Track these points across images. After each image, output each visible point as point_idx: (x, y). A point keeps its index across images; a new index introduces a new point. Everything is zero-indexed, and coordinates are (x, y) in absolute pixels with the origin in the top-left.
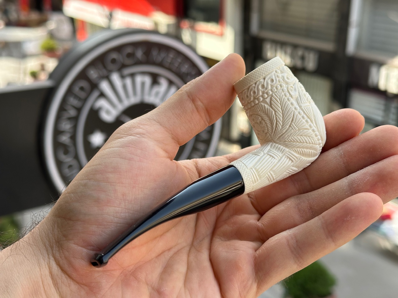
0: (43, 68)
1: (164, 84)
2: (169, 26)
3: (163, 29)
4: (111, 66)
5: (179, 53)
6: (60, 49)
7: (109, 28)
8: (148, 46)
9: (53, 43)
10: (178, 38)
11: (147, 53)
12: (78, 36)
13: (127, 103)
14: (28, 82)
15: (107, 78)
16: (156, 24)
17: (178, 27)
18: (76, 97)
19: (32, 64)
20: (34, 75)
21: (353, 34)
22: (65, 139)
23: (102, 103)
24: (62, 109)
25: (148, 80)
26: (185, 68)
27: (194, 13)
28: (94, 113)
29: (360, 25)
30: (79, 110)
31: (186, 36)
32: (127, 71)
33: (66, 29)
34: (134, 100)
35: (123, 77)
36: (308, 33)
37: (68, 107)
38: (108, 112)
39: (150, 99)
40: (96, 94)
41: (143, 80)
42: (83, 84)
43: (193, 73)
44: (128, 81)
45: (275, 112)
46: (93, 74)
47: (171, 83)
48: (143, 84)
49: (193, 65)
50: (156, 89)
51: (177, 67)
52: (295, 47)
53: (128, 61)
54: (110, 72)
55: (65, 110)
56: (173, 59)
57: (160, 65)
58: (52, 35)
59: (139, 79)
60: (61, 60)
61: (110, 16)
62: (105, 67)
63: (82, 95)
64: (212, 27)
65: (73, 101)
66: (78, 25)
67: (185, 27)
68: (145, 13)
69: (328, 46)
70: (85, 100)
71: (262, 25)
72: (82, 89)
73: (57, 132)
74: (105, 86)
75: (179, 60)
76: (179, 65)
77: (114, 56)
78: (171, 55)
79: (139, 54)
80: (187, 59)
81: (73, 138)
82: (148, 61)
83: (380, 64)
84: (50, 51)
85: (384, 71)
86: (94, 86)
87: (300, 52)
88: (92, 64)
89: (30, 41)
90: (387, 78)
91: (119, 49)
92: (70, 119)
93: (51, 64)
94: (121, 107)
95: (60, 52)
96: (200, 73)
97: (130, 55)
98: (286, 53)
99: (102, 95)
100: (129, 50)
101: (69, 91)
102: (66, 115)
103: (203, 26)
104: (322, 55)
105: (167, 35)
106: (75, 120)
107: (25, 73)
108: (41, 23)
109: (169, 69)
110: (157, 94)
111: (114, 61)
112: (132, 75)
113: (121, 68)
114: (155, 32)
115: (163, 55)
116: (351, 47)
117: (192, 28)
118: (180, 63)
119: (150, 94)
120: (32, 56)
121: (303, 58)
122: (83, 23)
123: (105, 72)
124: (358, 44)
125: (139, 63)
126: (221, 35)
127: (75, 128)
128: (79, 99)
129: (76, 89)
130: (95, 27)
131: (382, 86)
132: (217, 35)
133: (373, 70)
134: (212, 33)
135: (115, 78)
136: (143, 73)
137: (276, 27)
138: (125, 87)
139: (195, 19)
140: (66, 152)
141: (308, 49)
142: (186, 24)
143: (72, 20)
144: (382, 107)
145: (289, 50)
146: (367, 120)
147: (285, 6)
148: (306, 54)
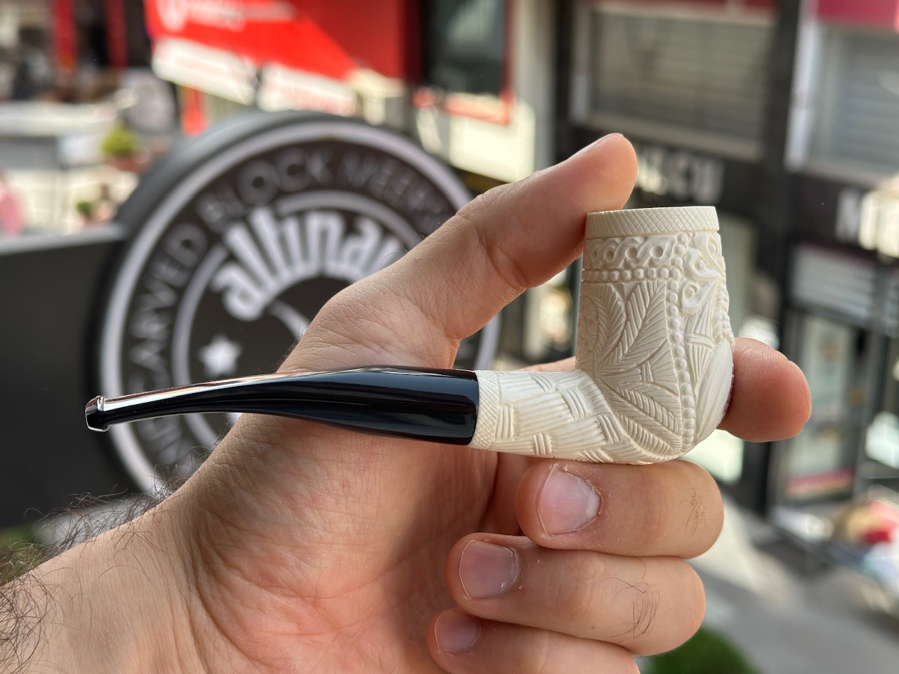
0: (105, 193)
1: (370, 233)
2: (388, 102)
3: (375, 112)
4: (252, 194)
5: (404, 166)
6: (145, 151)
7: (253, 107)
8: (336, 151)
9: (129, 139)
10: (409, 133)
11: (334, 166)
12: (186, 124)
13: (288, 276)
14: (71, 228)
15: (244, 220)
16: (360, 99)
17: (409, 106)
18: (174, 262)
19: (82, 186)
20: (86, 210)
21: (801, 122)
22: (147, 356)
23: (232, 276)
24: (142, 288)
25: (334, 225)
26: (418, 199)
27: (445, 73)
28: (214, 300)
29: (817, 102)
30: (180, 291)
31: (427, 126)
32: (288, 206)
33: (159, 107)
34: (303, 270)
35: (278, 218)
36: (700, 118)
37: (156, 286)
38: (245, 296)
39: (338, 267)
40: (218, 255)
41: (325, 225)
42: (190, 232)
43: (437, 209)
44: (291, 228)
45: (628, 319)
46: (212, 211)
47: (386, 232)
48: (324, 235)
49: (437, 192)
50: (352, 245)
51: (401, 198)
52: (671, 150)
53: (291, 183)
54: (251, 206)
55: (148, 292)
56: (391, 178)
57: (364, 191)
58: (127, 121)
59: (315, 223)
60: (144, 177)
61: (256, 79)
62: (239, 195)
63: (188, 257)
64: (484, 104)
65: (167, 272)
66: (185, 99)
67: (424, 105)
68: (335, 73)
69: (746, 149)
70: (193, 270)
71: (596, 101)
72: (187, 244)
73: (130, 341)
74: (238, 238)
75: (405, 181)
76: (405, 193)
77: (261, 171)
78: (387, 171)
79: (317, 167)
80: (422, 178)
81: (166, 353)
82: (336, 183)
83: (863, 190)
84: (121, 157)
85: (870, 205)
86: (215, 238)
87: (682, 163)
88: (211, 189)
89: (78, 133)
90: (879, 220)
91: (270, 156)
92: (159, 311)
93: (124, 185)
94: (274, 286)
95: (144, 159)
96: (451, 210)
97: (296, 170)
98: (650, 163)
99: (232, 258)
100: (293, 159)
101: (159, 250)
102: (150, 303)
103: (465, 102)
104: (731, 170)
105: (384, 127)
106: (170, 314)
107: (64, 207)
108: (103, 94)
109: (384, 202)
110: (355, 256)
111: (259, 183)
112: (301, 215)
113: (275, 198)
114: (358, 120)
115: (369, 169)
116: (797, 152)
117: (442, 107)
118: (408, 188)
119: (339, 257)
120: (82, 166)
121: (688, 175)
122: (197, 94)
123: (237, 207)
124: (814, 145)
125: (314, 187)
126: (506, 122)
127: (171, 329)
128: (181, 267)
129: (175, 245)
130: (224, 105)
131: (867, 238)
132: (497, 123)
133: (847, 204)
134: (485, 119)
135: (262, 220)
136: (325, 210)
137: (627, 106)
138: (283, 241)
139: (447, 88)
140: (150, 386)
141: (700, 154)
142: (427, 97)
143: (173, 89)
144: (868, 287)
145: (657, 158)
146: (834, 315)
147: (648, 59)
148: (697, 167)
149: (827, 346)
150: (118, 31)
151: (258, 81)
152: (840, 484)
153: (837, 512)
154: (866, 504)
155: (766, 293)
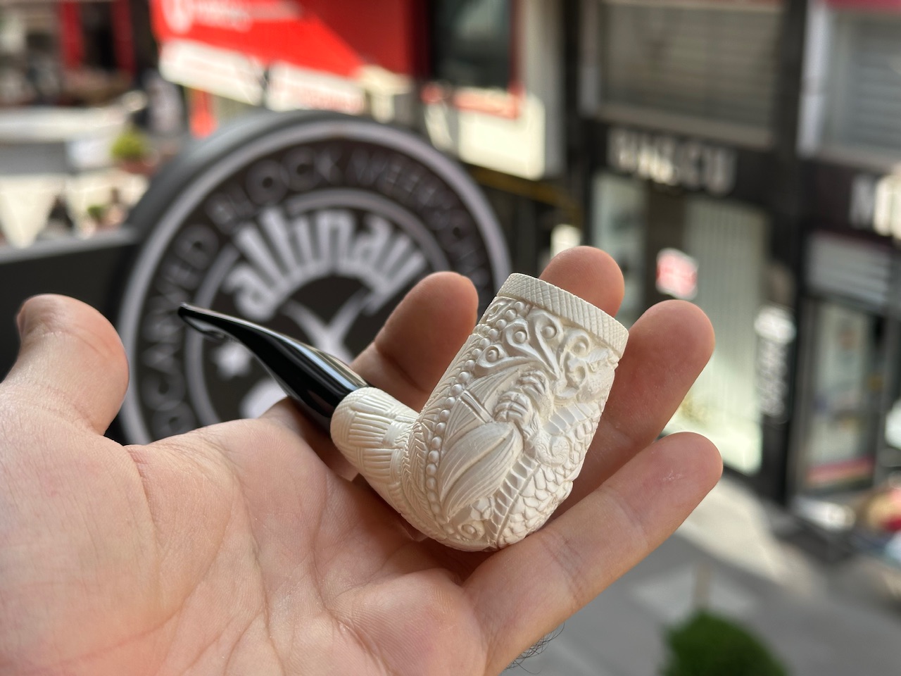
1: (381, 232)
2: (396, 99)
3: (384, 109)
4: (262, 193)
5: (412, 162)
6: (155, 153)
7: (262, 107)
8: (345, 149)
9: (138, 142)
10: (418, 130)
11: (343, 164)
12: (195, 125)
13: (299, 274)
15: (255, 220)
16: (368, 97)
17: (416, 103)
18: (185, 265)
19: (92, 190)
21: (812, 108)
22: (161, 358)
23: (244, 277)
24: (154, 291)
25: (344, 224)
26: (428, 195)
27: (452, 68)
28: (227, 300)
29: (829, 88)
30: (193, 293)
31: (437, 123)
32: (299, 205)
34: (314, 268)
35: (289, 218)
36: (710, 107)
37: (168, 288)
38: (257, 297)
39: (351, 265)
40: (228, 257)
41: (334, 224)
42: (201, 234)
43: (447, 205)
44: (302, 228)
46: (223, 212)
47: (396, 229)
48: (334, 233)
49: (447, 188)
50: (364, 244)
51: (411, 194)
52: (682, 139)
53: (301, 182)
54: (261, 206)
55: (160, 294)
56: (400, 175)
57: (373, 188)
58: (142, 120)
59: (325, 222)
60: (155, 179)
61: (264, 78)
62: (248, 195)
63: (199, 258)
64: (492, 98)
65: (178, 274)
66: (194, 101)
67: (433, 101)
68: (343, 70)
69: (757, 137)
70: (203, 272)
71: (606, 93)
72: (198, 246)
73: (144, 344)
74: (249, 239)
75: (415, 178)
76: (414, 189)
77: (270, 171)
78: (397, 168)
79: (326, 165)
80: (431, 174)
81: (180, 355)
82: (345, 181)
83: (877, 176)
84: (129, 160)
85: (885, 192)
86: (225, 239)
87: (693, 153)
88: (221, 190)
89: (87, 138)
90: (893, 205)
91: (279, 156)
92: (171, 313)
93: (134, 189)
94: (285, 285)
95: (154, 161)
97: (305, 169)
98: (661, 153)
99: (244, 259)
100: (301, 159)
101: (171, 252)
102: (163, 305)
103: (475, 97)
104: (744, 159)
105: (393, 124)
108: (107, 99)
109: (393, 199)
110: (366, 254)
111: (268, 183)
112: (311, 214)
113: (284, 198)
114: (366, 117)
115: (378, 167)
116: (809, 137)
117: (450, 102)
118: (417, 184)
119: (350, 254)
120: (92, 170)
121: (700, 164)
122: (206, 97)
123: (247, 208)
124: (826, 130)
125: (324, 185)
126: (515, 116)
128: (193, 269)
129: (187, 246)
130: (232, 106)
131: (882, 222)
132: (505, 117)
133: (861, 190)
134: (494, 113)
135: (273, 220)
136: (335, 208)
137: (637, 97)
138: (293, 240)
139: (455, 83)
140: (164, 389)
141: (712, 143)
142: (435, 94)
143: (182, 91)
144: (883, 272)
145: (668, 148)
146: (851, 302)
147: (657, 48)
148: (708, 155)
149: (845, 333)
150: (125, 34)
151: (265, 81)
152: (860, 471)
153: (858, 500)
154: (886, 492)
155: (782, 282)
